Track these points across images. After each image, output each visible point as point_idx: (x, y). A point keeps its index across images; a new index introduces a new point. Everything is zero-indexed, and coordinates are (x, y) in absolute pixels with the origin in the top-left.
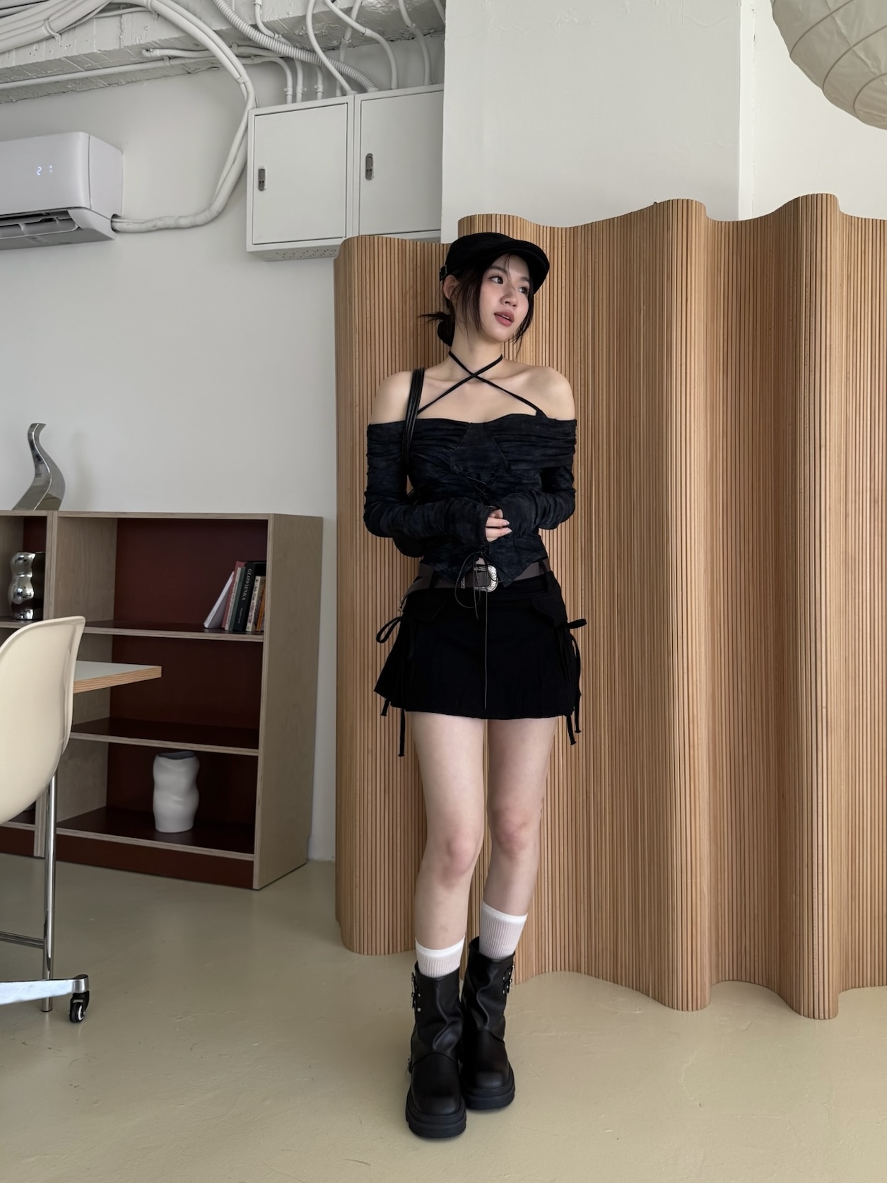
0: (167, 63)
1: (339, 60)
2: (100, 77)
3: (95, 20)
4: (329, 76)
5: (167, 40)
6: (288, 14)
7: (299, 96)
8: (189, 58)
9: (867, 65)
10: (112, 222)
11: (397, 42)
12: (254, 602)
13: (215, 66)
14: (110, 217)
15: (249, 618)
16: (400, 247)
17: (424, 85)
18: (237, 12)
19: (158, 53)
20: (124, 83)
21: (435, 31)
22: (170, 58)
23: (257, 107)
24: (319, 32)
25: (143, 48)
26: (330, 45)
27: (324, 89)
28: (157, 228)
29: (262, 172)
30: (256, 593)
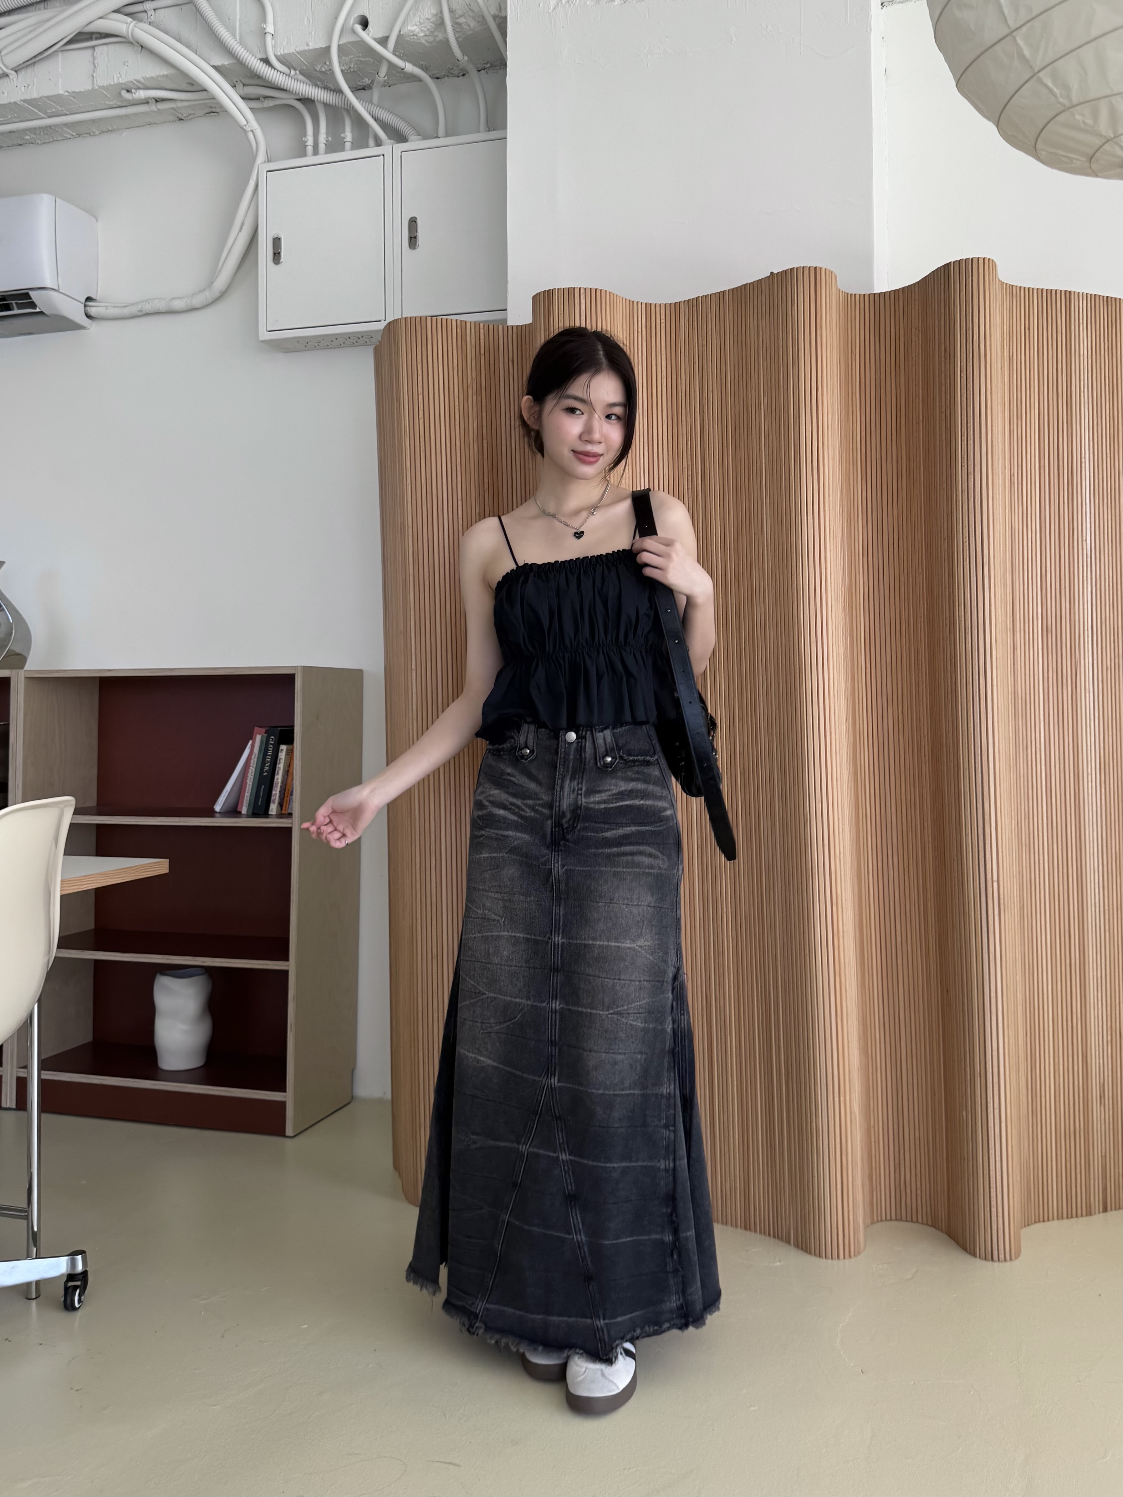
0: (153, 107)
1: (371, 102)
2: (66, 125)
3: (60, 54)
4: (359, 122)
5: (152, 78)
6: (308, 45)
7: (322, 147)
8: (182, 101)
9: (1055, 95)
10: (85, 306)
11: (442, 80)
12: (279, 778)
13: (214, 110)
14: (83, 301)
15: (273, 798)
16: (459, 330)
17: (479, 132)
18: (241, 43)
19: (142, 94)
20: (97, 133)
21: (492, 66)
22: (157, 101)
23: (268, 162)
24: (347, 67)
25: (122, 89)
26: (359, 83)
27: (353, 138)
28: (144, 312)
29: (277, 242)
30: (281, 766)
